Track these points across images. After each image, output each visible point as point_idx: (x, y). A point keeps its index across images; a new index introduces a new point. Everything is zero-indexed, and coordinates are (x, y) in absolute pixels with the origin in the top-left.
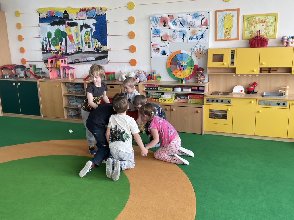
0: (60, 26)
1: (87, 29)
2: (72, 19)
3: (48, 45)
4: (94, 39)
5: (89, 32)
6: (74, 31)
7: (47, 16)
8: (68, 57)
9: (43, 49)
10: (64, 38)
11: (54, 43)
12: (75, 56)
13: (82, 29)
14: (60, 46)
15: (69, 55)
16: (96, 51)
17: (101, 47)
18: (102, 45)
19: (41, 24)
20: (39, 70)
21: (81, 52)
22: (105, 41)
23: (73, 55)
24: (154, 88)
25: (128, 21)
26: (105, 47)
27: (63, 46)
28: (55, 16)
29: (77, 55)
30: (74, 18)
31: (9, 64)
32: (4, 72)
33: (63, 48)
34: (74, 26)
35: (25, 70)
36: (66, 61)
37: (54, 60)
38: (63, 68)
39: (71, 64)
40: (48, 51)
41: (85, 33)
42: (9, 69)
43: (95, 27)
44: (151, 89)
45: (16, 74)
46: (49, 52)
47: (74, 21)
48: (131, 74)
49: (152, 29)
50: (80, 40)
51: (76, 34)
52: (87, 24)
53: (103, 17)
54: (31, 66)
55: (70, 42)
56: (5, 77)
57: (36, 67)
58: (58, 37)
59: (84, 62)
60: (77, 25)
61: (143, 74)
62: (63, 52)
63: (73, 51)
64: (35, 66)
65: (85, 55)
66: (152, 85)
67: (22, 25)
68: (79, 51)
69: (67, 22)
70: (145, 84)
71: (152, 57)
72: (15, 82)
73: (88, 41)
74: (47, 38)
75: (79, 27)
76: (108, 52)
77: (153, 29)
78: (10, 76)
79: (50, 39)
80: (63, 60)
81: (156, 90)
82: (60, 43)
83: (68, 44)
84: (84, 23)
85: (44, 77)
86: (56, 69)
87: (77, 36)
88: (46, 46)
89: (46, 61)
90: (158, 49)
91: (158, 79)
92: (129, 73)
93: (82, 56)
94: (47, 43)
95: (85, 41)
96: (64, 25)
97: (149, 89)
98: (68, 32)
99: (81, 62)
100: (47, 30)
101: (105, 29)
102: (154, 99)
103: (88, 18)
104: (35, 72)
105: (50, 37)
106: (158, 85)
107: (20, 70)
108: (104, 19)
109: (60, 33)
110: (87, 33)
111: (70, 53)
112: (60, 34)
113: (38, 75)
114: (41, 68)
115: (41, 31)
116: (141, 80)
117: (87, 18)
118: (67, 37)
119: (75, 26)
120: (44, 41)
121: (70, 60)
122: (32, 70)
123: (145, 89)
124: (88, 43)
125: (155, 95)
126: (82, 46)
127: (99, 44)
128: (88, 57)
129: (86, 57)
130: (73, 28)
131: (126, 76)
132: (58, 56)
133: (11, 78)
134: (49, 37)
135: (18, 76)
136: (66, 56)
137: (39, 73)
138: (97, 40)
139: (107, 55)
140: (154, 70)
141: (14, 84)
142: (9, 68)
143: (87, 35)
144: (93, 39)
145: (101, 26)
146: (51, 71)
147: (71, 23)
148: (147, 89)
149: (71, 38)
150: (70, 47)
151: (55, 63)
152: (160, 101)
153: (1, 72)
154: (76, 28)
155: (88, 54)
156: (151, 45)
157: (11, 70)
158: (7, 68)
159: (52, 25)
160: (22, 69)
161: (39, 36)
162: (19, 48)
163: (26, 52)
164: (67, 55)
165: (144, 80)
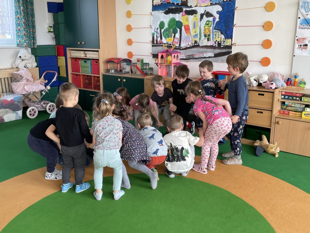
0: (175, 14)
1: (209, 18)
2: (191, 6)
3: (159, 37)
4: (216, 31)
5: (210, 21)
6: (192, 21)
7: (162, 3)
8: (181, 51)
9: (153, 42)
10: (179, 28)
11: (166, 35)
12: (190, 51)
13: (203, 18)
14: (173, 38)
15: (183, 49)
16: (217, 46)
17: (224, 41)
18: (225, 38)
19: (153, 13)
20: (146, 66)
21: (198, 46)
22: (230, 34)
23: (187, 50)
24: (295, 98)
25: (265, 8)
26: (230, 40)
27: (177, 38)
28: (171, 3)
29: (193, 49)
30: (193, 4)
31: (115, 57)
32: (109, 66)
33: (176, 40)
34: (192, 15)
35: (131, 64)
36: (178, 56)
37: (164, 54)
38: (174, 65)
39: (183, 60)
40: (158, 44)
41: (205, 23)
42: (115, 63)
43: (218, 16)
44: (291, 98)
45: (121, 69)
46: (159, 46)
47: (193, 9)
48: (263, 78)
49: (299, 18)
50: (198, 32)
51: (194, 24)
52: (210, 12)
53: (231, 2)
54: (138, 61)
55: (186, 34)
56: (110, 72)
57: (144, 62)
58: (172, 27)
59: (199, 58)
60: (196, 14)
61: (280, 78)
62: (177, 45)
63: (188, 45)
64: (142, 60)
65: (202, 50)
66: (293, 93)
67: (132, 13)
68: (196, 45)
69: (184, 9)
70: (282, 92)
71: (294, 56)
72: (120, 77)
73: (207, 33)
74: (159, 29)
75: (198, 16)
76: (233, 47)
77: (302, 18)
78: (115, 71)
79: (162, 30)
80: (176, 55)
81: (298, 100)
82: (173, 34)
83: (183, 37)
84: (205, 11)
85: (152, 74)
86: (166, 66)
87: (194, 27)
88: (157, 38)
89: (155, 56)
90: (306, 45)
91: (301, 85)
92: (260, 76)
93: (199, 51)
94: (158, 34)
95: (204, 32)
96: (181, 14)
97: (288, 99)
98: (185, 22)
99: (197, 58)
100: (160, 19)
101: (233, 18)
102: (293, 112)
103: (212, 4)
104: (142, 67)
105: (163, 28)
106: (302, 94)
107: (125, 64)
108: (233, 5)
109: (175, 22)
110: (208, 23)
111: (184, 47)
112: (175, 24)
113: (145, 71)
114: (149, 64)
115: (152, 21)
116: (277, 85)
117: (210, 4)
118: (183, 28)
119: (194, 15)
120: (155, 32)
121: (183, 55)
122: (139, 65)
123: (282, 98)
124: (207, 35)
125: (295, 107)
126: (200, 39)
127: (221, 37)
128: (206, 52)
129: (203, 52)
130: (191, 17)
131: (256, 79)
132: (170, 50)
133: (116, 73)
134: (161, 27)
135: (124, 71)
136: (178, 51)
137: (146, 68)
138: (220, 33)
139: (230, 50)
140: (297, 74)
141: (119, 80)
142: (115, 61)
143: (208, 26)
144: (214, 31)
145: (227, 14)
146: (160, 68)
147: (189, 10)
148: (284, 98)
149: (187, 29)
150: (185, 39)
151: (166, 59)
152: (303, 116)
153: (106, 66)
154: (195, 16)
155: (207, 48)
156: (296, 39)
157: (117, 64)
158: (113, 62)
159: (166, 13)
160: (128, 63)
161: (151, 26)
162: (127, 40)
163: (133, 44)
164: (180, 49)
165: (282, 85)
